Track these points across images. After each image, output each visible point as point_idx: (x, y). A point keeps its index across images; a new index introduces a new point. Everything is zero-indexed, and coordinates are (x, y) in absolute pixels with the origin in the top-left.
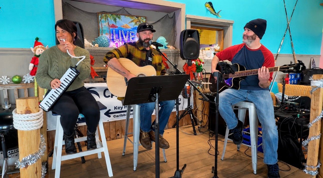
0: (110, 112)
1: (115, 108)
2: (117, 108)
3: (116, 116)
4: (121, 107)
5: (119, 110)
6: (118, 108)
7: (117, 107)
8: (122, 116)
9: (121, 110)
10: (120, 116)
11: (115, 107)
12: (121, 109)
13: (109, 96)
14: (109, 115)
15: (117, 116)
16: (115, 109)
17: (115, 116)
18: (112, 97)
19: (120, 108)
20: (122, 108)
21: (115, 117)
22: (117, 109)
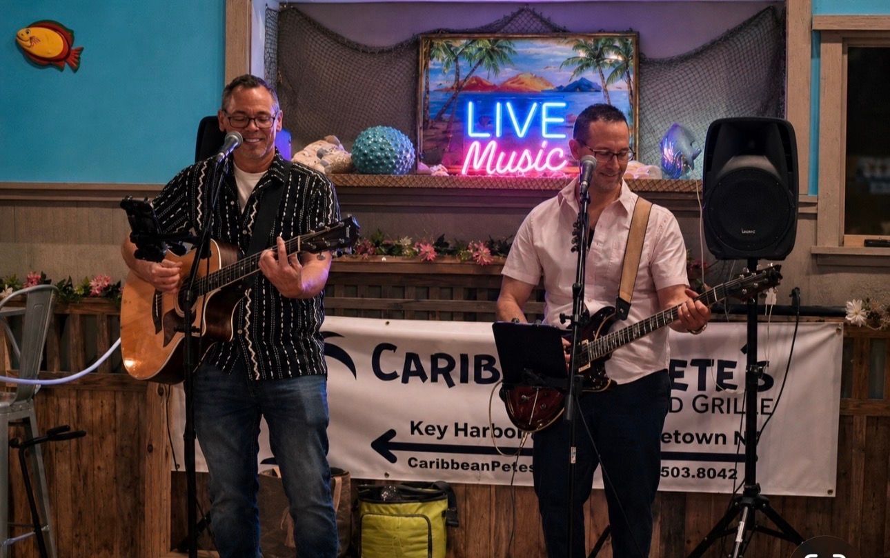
0: (394, 440)
1: (414, 428)
2: (422, 428)
3: (419, 463)
4: (439, 427)
5: (432, 440)
6: (427, 430)
7: (420, 423)
8: (443, 467)
9: (438, 438)
10: (434, 465)
11: (412, 423)
12: (439, 436)
13: (393, 376)
14: (391, 451)
15: (424, 464)
16: (413, 433)
17: (413, 463)
18: (405, 381)
19: (434, 429)
20: (442, 434)
21: (416, 465)
22: (421, 433)
